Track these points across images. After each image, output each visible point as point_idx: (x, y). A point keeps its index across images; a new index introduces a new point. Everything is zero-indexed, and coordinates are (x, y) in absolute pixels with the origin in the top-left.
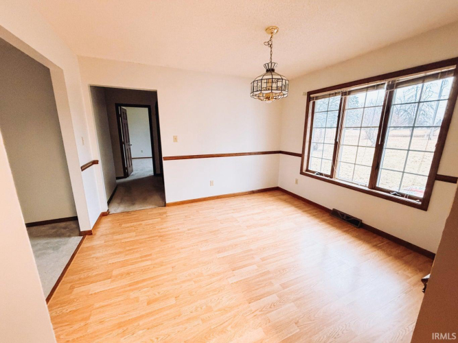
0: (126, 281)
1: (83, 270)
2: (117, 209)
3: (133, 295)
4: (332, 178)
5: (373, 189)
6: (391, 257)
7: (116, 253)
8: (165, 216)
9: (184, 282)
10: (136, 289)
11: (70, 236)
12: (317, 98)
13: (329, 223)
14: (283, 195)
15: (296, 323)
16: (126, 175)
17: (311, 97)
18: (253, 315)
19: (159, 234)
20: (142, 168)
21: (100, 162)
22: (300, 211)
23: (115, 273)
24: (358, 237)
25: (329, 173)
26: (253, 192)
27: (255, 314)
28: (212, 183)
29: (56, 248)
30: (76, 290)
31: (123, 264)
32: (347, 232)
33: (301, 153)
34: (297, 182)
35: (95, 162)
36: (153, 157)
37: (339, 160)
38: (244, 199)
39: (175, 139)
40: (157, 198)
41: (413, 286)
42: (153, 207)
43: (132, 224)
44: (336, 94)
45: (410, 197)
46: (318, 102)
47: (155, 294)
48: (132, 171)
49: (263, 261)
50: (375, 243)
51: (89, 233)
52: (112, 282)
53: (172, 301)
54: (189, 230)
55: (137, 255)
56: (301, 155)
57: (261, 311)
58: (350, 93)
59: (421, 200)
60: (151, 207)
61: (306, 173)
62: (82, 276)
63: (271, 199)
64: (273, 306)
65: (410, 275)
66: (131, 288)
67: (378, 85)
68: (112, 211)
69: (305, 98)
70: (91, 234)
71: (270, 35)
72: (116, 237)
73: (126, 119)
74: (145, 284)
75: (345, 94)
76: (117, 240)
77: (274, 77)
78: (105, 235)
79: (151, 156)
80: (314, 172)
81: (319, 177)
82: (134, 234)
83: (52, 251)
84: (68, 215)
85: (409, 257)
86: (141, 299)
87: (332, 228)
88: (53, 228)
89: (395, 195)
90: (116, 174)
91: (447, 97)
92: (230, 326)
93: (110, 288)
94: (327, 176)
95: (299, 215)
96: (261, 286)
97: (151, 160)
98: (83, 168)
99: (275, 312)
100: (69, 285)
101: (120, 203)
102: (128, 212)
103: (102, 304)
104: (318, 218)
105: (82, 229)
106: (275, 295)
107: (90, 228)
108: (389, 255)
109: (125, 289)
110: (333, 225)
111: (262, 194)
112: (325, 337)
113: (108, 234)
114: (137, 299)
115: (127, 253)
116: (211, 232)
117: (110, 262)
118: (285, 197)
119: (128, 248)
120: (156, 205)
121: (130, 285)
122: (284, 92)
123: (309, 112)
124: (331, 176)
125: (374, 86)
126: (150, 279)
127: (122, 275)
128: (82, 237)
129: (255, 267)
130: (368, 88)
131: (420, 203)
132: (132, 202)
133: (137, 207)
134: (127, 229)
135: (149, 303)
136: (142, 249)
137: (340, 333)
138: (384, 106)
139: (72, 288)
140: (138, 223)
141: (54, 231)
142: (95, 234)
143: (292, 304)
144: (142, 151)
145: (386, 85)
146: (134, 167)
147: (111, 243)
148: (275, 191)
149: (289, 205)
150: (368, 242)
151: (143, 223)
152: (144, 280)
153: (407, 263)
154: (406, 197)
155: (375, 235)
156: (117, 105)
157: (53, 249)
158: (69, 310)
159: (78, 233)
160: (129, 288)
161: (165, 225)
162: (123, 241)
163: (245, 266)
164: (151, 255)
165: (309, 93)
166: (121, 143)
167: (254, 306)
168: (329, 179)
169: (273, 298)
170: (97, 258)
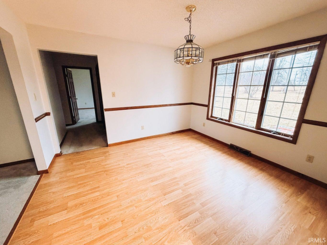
0: (79, 211)
1: (42, 204)
2: (69, 150)
3: (86, 222)
4: (229, 122)
5: (259, 130)
6: (272, 178)
7: (69, 188)
8: (107, 154)
9: (127, 207)
10: (89, 217)
11: (29, 175)
12: (219, 64)
13: (228, 154)
14: (194, 135)
15: (215, 234)
16: (74, 122)
17: (215, 63)
18: (183, 230)
19: (104, 169)
20: (87, 116)
21: (52, 114)
22: (207, 146)
23: (70, 204)
24: (249, 164)
25: (228, 119)
26: (173, 133)
27: (185, 229)
28: (143, 128)
29: (17, 187)
30: (36, 223)
31: (77, 196)
32: (241, 160)
33: (207, 104)
34: (204, 125)
35: (47, 114)
36: (96, 108)
37: (235, 109)
38: (167, 138)
39: (114, 95)
40: (100, 140)
41: (289, 197)
42: (98, 147)
43: (82, 162)
44: (233, 61)
45: (285, 135)
46: (220, 67)
47: (105, 220)
48: (79, 119)
49: (186, 186)
50: (260, 168)
51: (46, 172)
52: (68, 212)
53: (120, 225)
54: (127, 165)
55: (88, 188)
56: (208, 106)
57: (189, 226)
58: (243, 60)
59: (291, 137)
60: (96, 147)
61: (210, 118)
62: (41, 210)
63: (186, 138)
64: (197, 221)
65: (286, 189)
66: (85, 216)
67: (264, 55)
68: (64, 152)
69: (211, 63)
70: (48, 173)
71: (190, 13)
72: (69, 174)
73: (72, 78)
74: (95, 212)
75: (240, 61)
76: (70, 176)
77: (193, 46)
78: (60, 172)
79: (94, 107)
80: (216, 118)
81: (220, 121)
82: (83, 170)
83: (13, 190)
84: (27, 157)
85: (284, 176)
86: (93, 225)
87: (231, 158)
88: (14, 169)
89: (274, 133)
90: (66, 122)
91: (312, 65)
92: (166, 241)
93: (67, 218)
94: (226, 120)
95: (207, 149)
96: (186, 206)
97: (94, 110)
98: (37, 120)
99: (199, 226)
100: (30, 219)
101: (71, 146)
102: (77, 153)
103: (60, 233)
104: (220, 150)
105: (39, 169)
106: (197, 212)
107: (46, 167)
108: (271, 175)
109: (80, 218)
110: (232, 155)
111: (179, 134)
112: (237, 242)
113: (62, 172)
114: (90, 226)
115: (79, 186)
116: (145, 166)
117: (65, 195)
118: (196, 136)
119: (79, 183)
120: (100, 145)
121: (84, 214)
122: (200, 59)
123: (213, 74)
124: (229, 121)
125: (261, 56)
126: (99, 207)
127: (76, 206)
128: (40, 176)
129: (180, 191)
130: (256, 57)
131: (291, 139)
132: (81, 144)
133: (85, 148)
134: (77, 167)
135: (101, 228)
136: (91, 183)
137: (247, 238)
138: (268, 70)
139: (33, 221)
140: (87, 161)
141: (15, 171)
142: (51, 172)
143: (210, 218)
144: (86, 104)
145: (269, 55)
146: (80, 116)
147: (65, 179)
148: (188, 132)
149: (200, 142)
150: (256, 167)
151: (91, 161)
152: (95, 209)
153: (283, 180)
154: (282, 135)
155: (260, 161)
156: (64, 67)
157: (15, 188)
158: (31, 242)
159: (36, 172)
160: (83, 217)
161: (108, 162)
162: (75, 177)
163: (173, 191)
164: (99, 187)
165: (213, 60)
166: (69, 98)
167: (183, 223)
168: (227, 123)
169: (196, 215)
170: (53, 193)
